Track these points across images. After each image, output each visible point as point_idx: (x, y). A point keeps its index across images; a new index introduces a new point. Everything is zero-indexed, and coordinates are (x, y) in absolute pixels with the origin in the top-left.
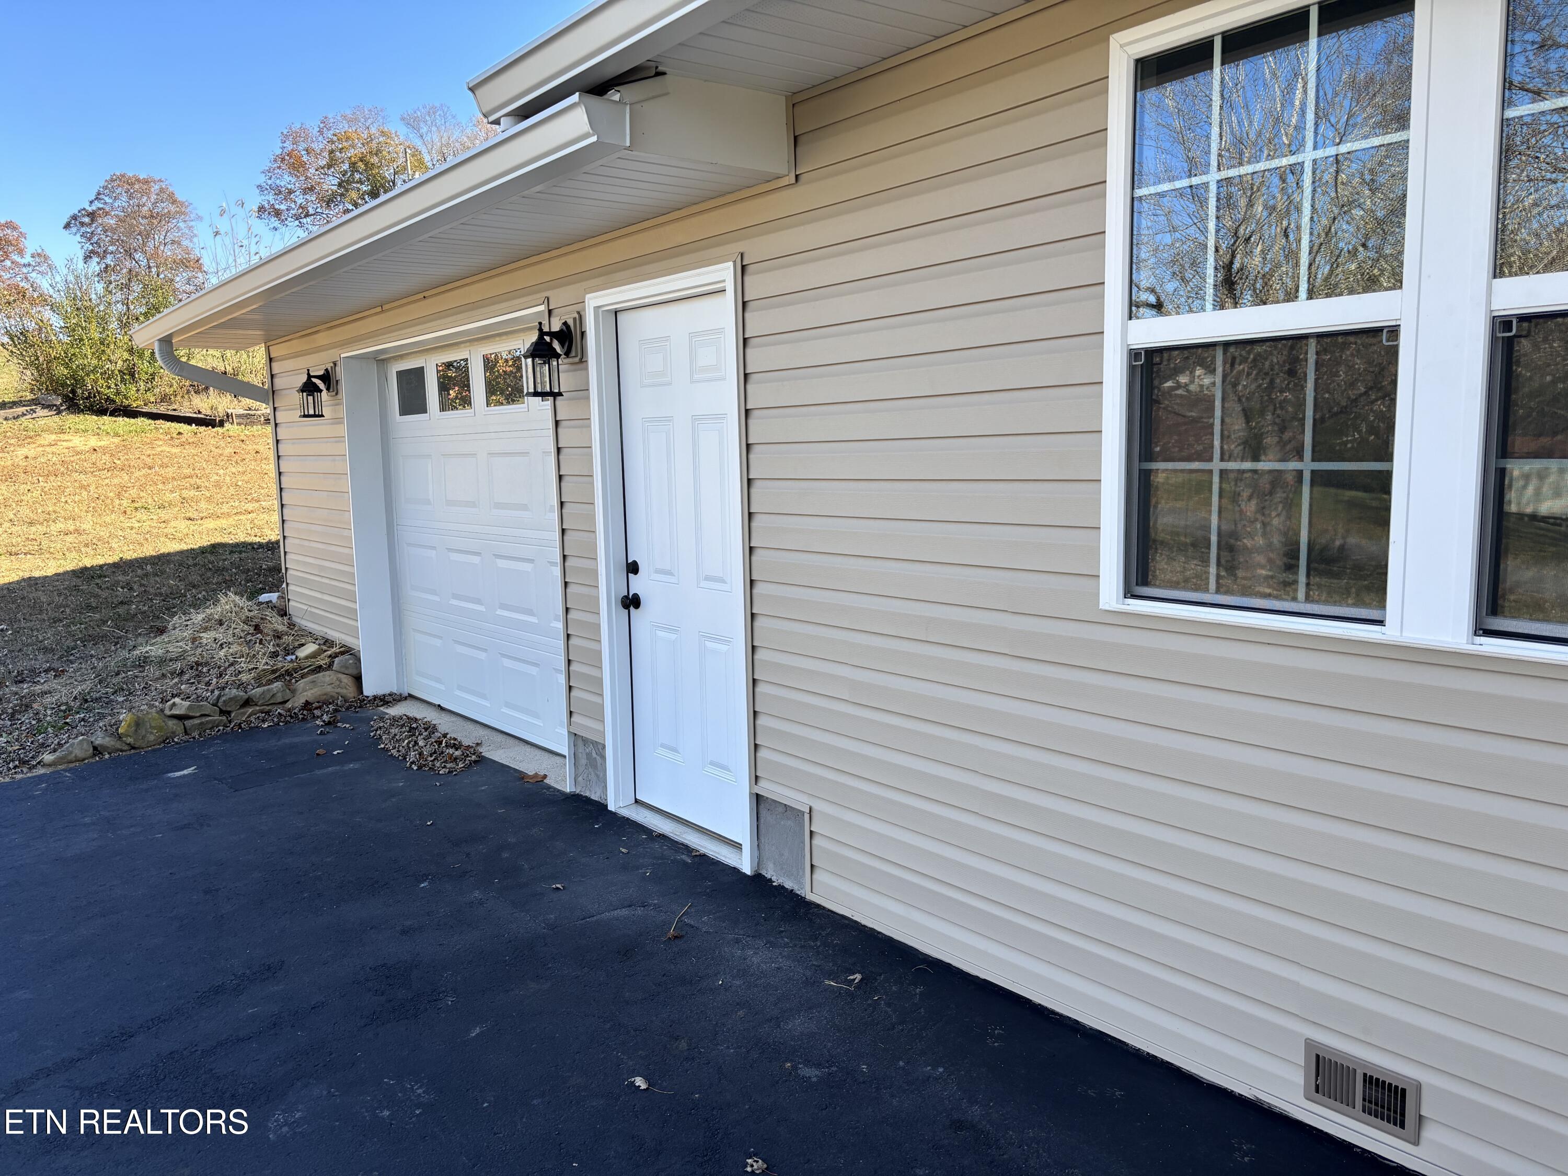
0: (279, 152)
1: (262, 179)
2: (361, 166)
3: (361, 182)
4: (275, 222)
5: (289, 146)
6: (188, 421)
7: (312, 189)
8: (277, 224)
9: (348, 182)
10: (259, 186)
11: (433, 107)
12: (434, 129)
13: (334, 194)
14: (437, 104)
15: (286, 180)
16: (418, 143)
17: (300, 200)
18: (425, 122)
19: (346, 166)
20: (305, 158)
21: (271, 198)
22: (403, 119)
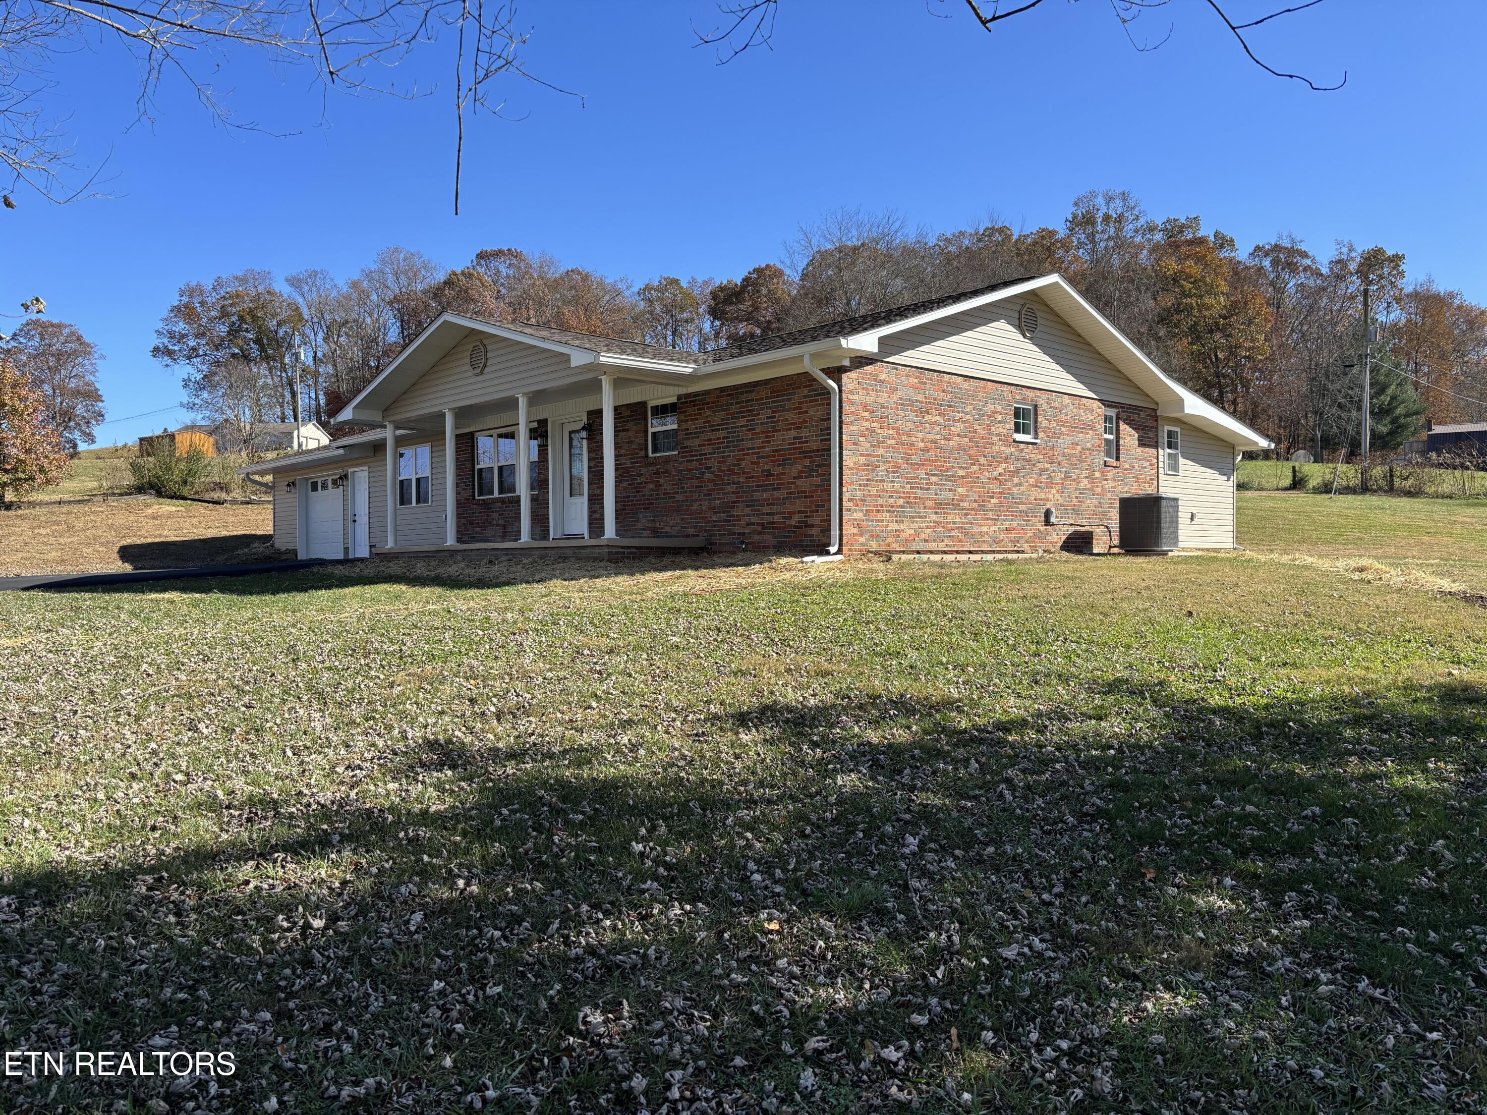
0: (176, 303)
1: (160, 326)
2: (248, 319)
3: (247, 331)
4: (167, 360)
5: (185, 299)
6: (209, 502)
7: (203, 334)
8: (169, 362)
9: (237, 332)
10: (157, 331)
11: (315, 271)
12: (314, 289)
13: (223, 339)
14: (318, 269)
15: (181, 327)
16: (300, 300)
17: (192, 343)
18: (307, 283)
19: (234, 319)
20: (199, 309)
21: (166, 341)
22: (287, 280)
